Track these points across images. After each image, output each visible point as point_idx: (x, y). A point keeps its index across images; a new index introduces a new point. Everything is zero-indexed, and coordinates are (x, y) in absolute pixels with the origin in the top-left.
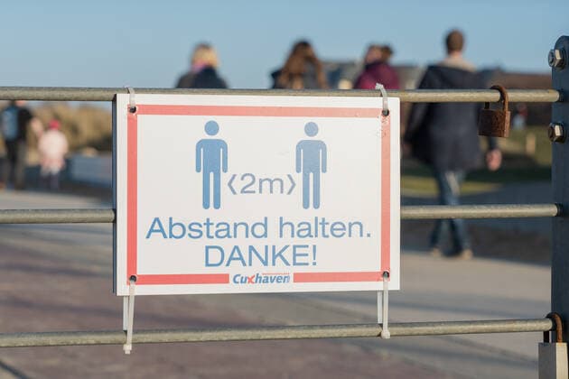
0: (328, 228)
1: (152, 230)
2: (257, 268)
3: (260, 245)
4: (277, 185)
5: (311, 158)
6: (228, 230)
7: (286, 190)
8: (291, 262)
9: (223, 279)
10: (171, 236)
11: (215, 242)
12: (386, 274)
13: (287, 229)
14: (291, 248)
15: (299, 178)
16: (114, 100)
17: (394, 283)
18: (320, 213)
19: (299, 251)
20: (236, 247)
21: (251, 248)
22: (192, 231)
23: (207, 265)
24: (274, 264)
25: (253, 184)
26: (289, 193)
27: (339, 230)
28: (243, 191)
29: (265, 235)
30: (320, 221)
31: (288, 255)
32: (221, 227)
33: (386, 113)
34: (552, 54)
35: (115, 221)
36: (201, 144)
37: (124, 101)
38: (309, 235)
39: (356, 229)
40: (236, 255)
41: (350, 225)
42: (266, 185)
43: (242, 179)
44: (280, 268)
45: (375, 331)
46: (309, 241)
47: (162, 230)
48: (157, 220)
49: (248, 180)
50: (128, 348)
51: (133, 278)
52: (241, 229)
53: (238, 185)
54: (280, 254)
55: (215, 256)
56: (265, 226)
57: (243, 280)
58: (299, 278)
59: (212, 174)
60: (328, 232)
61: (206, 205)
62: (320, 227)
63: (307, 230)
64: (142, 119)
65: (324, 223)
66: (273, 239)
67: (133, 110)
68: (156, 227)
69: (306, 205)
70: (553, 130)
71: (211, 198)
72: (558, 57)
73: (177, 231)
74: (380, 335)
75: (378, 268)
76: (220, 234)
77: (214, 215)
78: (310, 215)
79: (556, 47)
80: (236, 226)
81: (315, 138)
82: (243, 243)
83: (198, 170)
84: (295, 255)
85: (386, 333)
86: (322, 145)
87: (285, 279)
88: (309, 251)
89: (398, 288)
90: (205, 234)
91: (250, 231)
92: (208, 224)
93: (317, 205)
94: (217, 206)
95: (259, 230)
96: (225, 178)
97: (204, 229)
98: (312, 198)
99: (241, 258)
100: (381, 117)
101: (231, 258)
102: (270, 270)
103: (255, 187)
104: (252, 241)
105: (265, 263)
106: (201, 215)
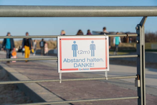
0: (96, 60)
1: (64, 61)
2: (83, 67)
3: (84, 63)
4: (86, 52)
5: (93, 47)
6: (78, 61)
7: (88, 53)
8: (89, 66)
9: (77, 69)
10: (68, 62)
11: (76, 63)
12: (107, 68)
13: (88, 60)
14: (89, 64)
15: (90, 51)
16: (57, 38)
17: (108, 70)
18: (94, 57)
19: (91, 64)
20: (79, 64)
21: (82, 64)
22: (72, 61)
23: (74, 67)
24: (86, 66)
25: (82, 52)
26: (89, 53)
27: (98, 60)
28: (80, 54)
29: (85, 61)
30: (94, 58)
31: (89, 65)
32: (77, 60)
33: (106, 39)
34: (136, 27)
35: (58, 59)
36: (73, 45)
37: (59, 38)
38: (93, 61)
39: (101, 60)
40: (79, 65)
41: (100, 59)
42: (85, 52)
43: (80, 51)
44: (87, 67)
45: (105, 78)
46: (93, 62)
47: (66, 61)
48: (65, 59)
49: (81, 51)
50: (60, 82)
51: (61, 70)
52: (80, 60)
53: (80, 52)
54: (87, 65)
55: (76, 65)
56: (85, 60)
57: (81, 69)
58: (91, 69)
59: (75, 51)
60: (96, 61)
61: (74, 56)
62: (94, 60)
63: (92, 60)
64: (62, 41)
65: (95, 59)
66: (86, 62)
67: (60, 39)
68: (65, 60)
69: (92, 56)
70: (137, 41)
71: (75, 55)
72: (137, 28)
73: (69, 61)
74: (106, 79)
75: (105, 67)
76: (77, 61)
77: (75, 58)
78: (93, 57)
79: (137, 26)
80: (79, 60)
81: (93, 44)
82: (81, 63)
83: (72, 50)
84: (90, 65)
85: (107, 79)
86: (95, 45)
87: (89, 69)
88: (93, 64)
89: (109, 70)
90: (74, 62)
91: (82, 61)
92: (74, 59)
93: (94, 56)
94: (76, 56)
95: (84, 60)
96: (77, 51)
97: (74, 61)
98: (93, 54)
99: (80, 66)
100: (105, 40)
101: (79, 66)
102: (86, 68)
103: (83, 53)
104: (82, 62)
105: (85, 66)
106: (73, 58)
